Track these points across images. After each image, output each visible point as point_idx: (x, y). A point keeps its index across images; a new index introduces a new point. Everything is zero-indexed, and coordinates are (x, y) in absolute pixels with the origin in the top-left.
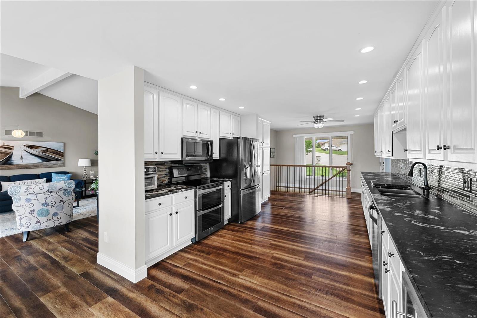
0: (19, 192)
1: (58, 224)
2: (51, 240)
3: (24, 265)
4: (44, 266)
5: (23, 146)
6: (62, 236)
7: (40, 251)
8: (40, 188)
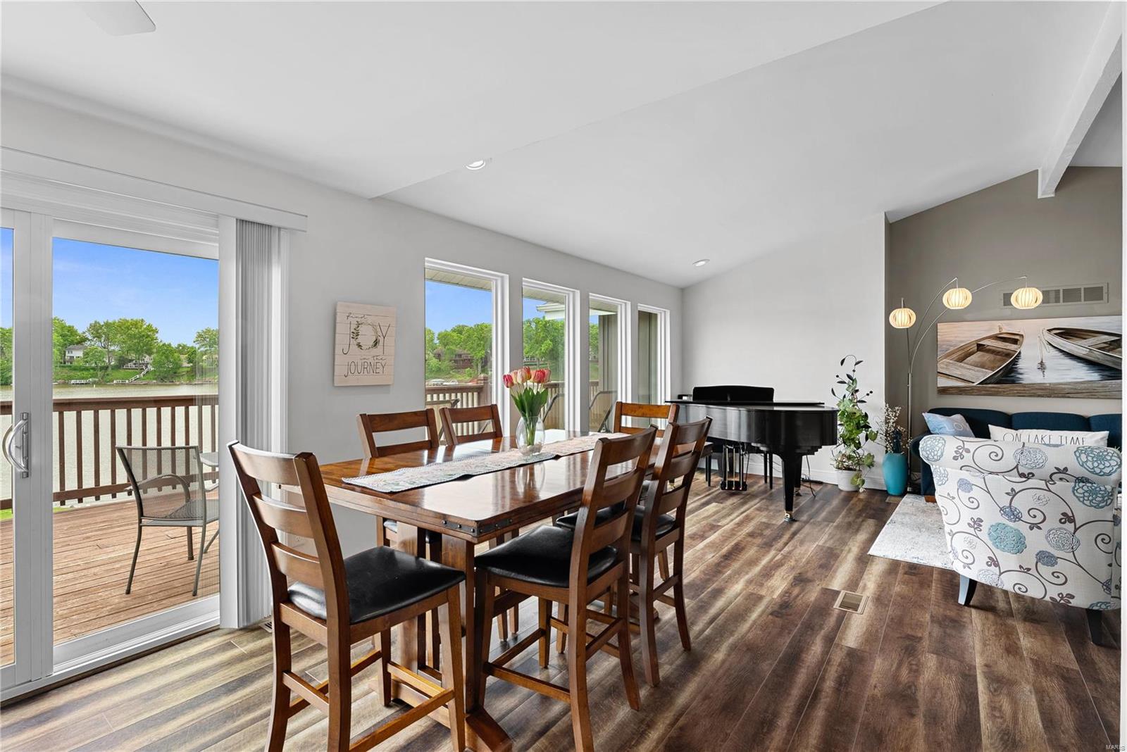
0: (942, 454)
1: (1058, 599)
2: (1026, 642)
3: (904, 674)
4: (933, 719)
5: (1046, 333)
6: (1066, 649)
7: (967, 660)
8: (993, 456)
